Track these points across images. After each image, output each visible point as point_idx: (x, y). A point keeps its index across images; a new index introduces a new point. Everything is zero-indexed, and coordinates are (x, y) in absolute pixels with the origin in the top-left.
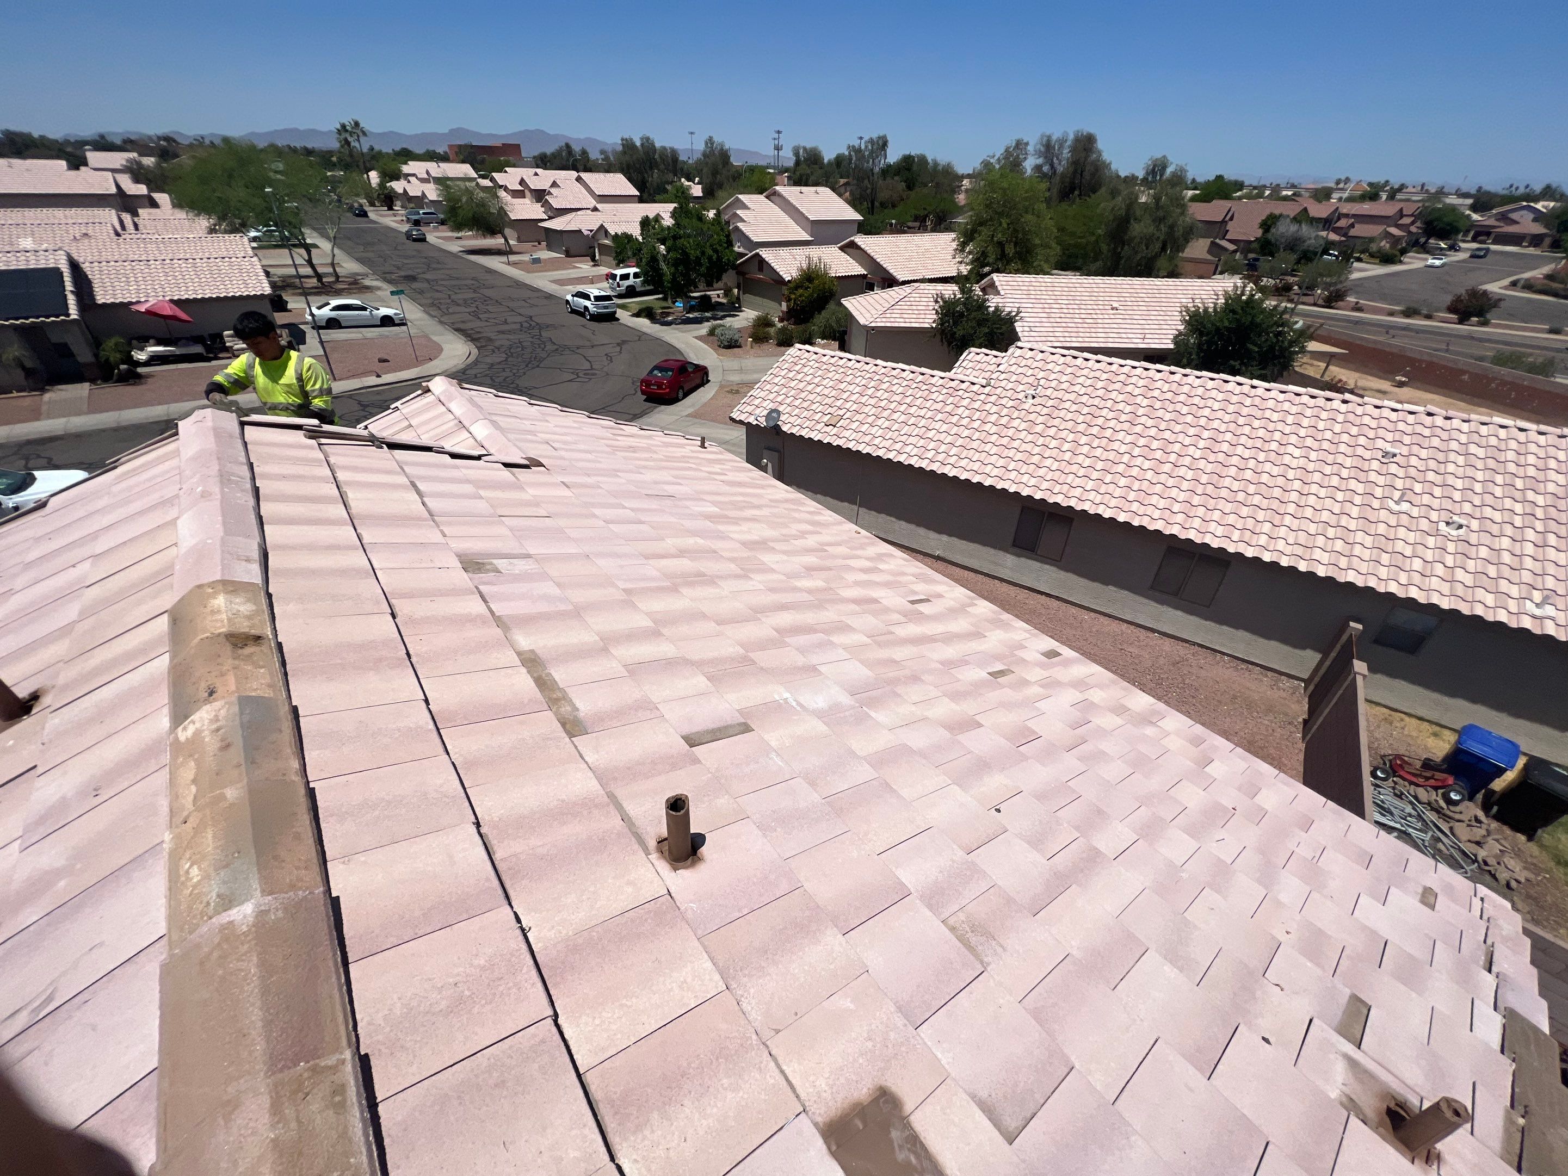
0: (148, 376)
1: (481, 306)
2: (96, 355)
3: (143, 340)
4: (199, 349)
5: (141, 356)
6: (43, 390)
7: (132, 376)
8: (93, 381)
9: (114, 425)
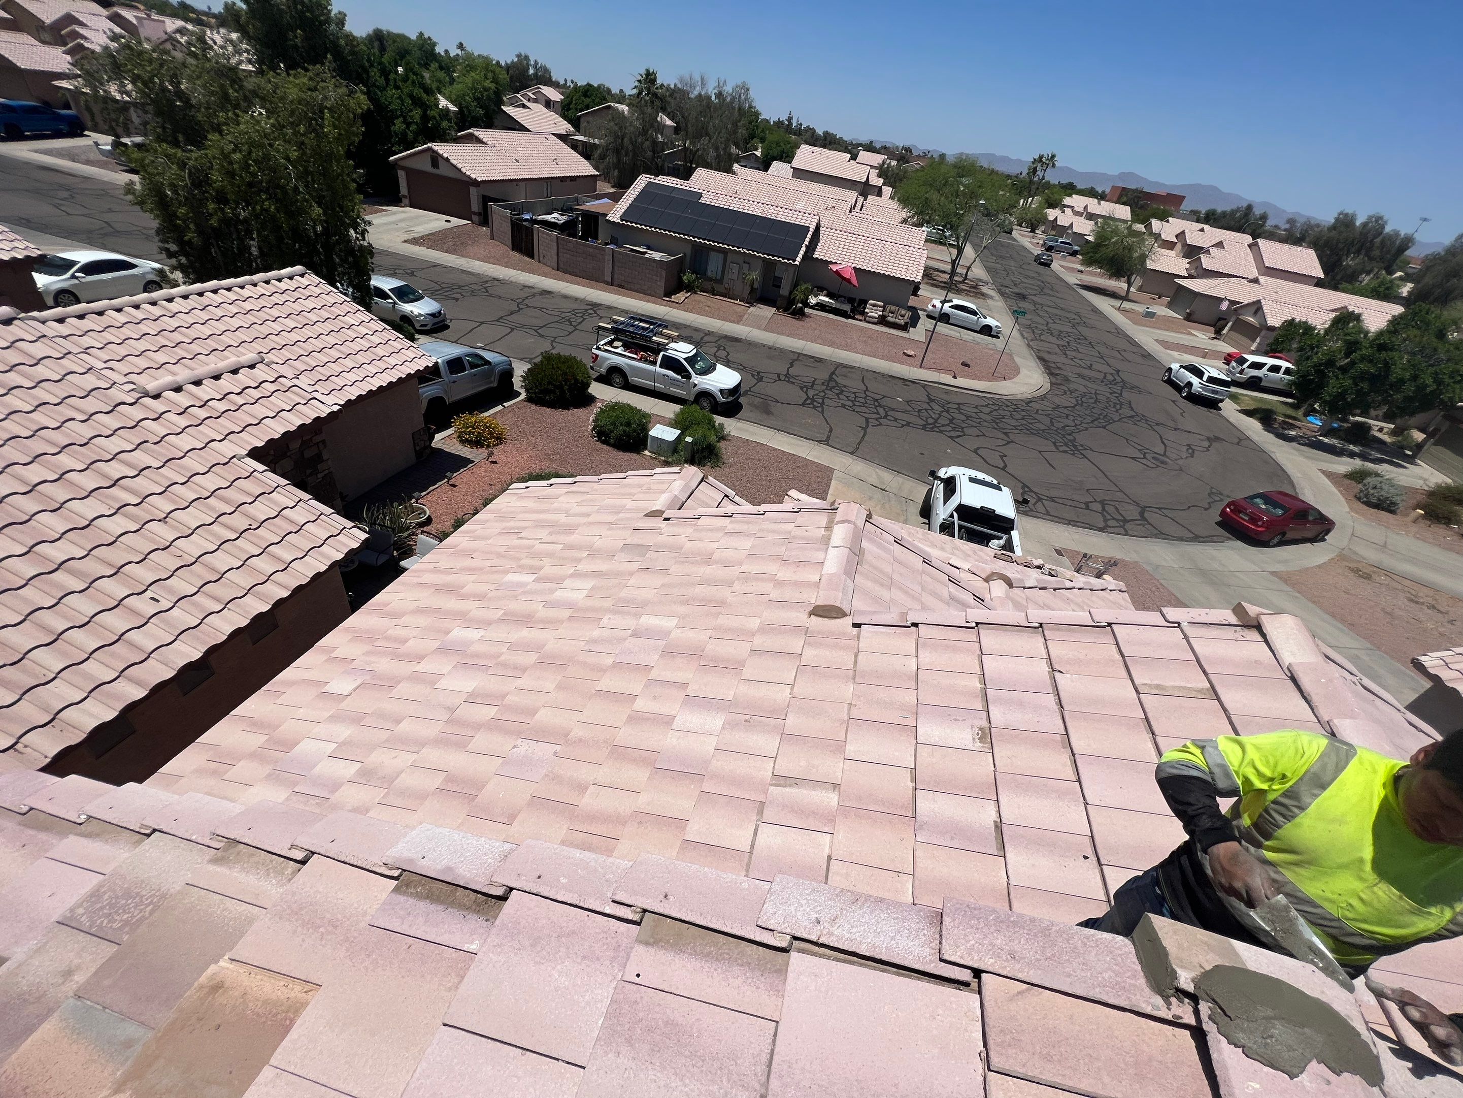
0: (809, 316)
1: (1073, 344)
2: (791, 293)
3: (821, 289)
4: (847, 308)
5: (813, 300)
6: (752, 305)
7: (799, 314)
8: (778, 308)
9: (771, 344)
